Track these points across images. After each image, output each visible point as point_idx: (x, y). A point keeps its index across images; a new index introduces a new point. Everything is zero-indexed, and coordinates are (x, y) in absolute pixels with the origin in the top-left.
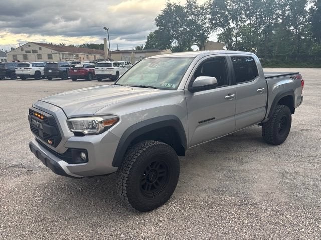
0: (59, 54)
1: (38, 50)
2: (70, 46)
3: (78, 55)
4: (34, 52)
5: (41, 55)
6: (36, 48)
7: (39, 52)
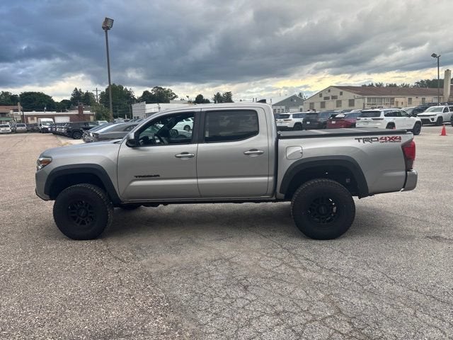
0: (363, 98)
1: (339, 95)
2: (391, 85)
3: (393, 98)
4: (334, 97)
5: (341, 101)
6: (337, 93)
7: (340, 98)
